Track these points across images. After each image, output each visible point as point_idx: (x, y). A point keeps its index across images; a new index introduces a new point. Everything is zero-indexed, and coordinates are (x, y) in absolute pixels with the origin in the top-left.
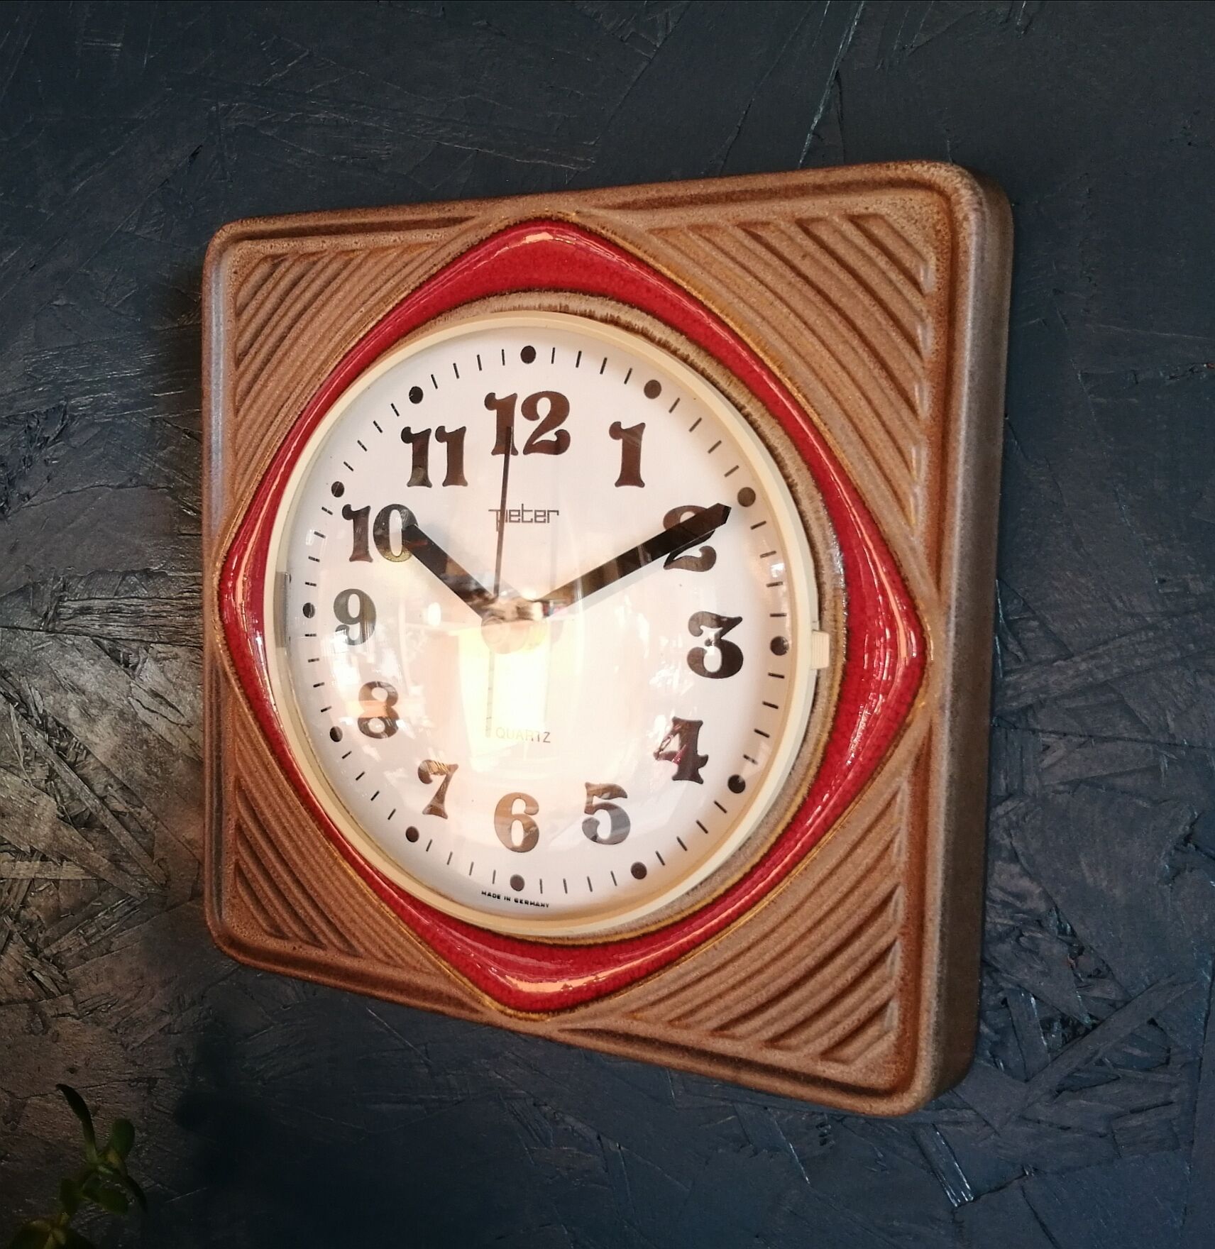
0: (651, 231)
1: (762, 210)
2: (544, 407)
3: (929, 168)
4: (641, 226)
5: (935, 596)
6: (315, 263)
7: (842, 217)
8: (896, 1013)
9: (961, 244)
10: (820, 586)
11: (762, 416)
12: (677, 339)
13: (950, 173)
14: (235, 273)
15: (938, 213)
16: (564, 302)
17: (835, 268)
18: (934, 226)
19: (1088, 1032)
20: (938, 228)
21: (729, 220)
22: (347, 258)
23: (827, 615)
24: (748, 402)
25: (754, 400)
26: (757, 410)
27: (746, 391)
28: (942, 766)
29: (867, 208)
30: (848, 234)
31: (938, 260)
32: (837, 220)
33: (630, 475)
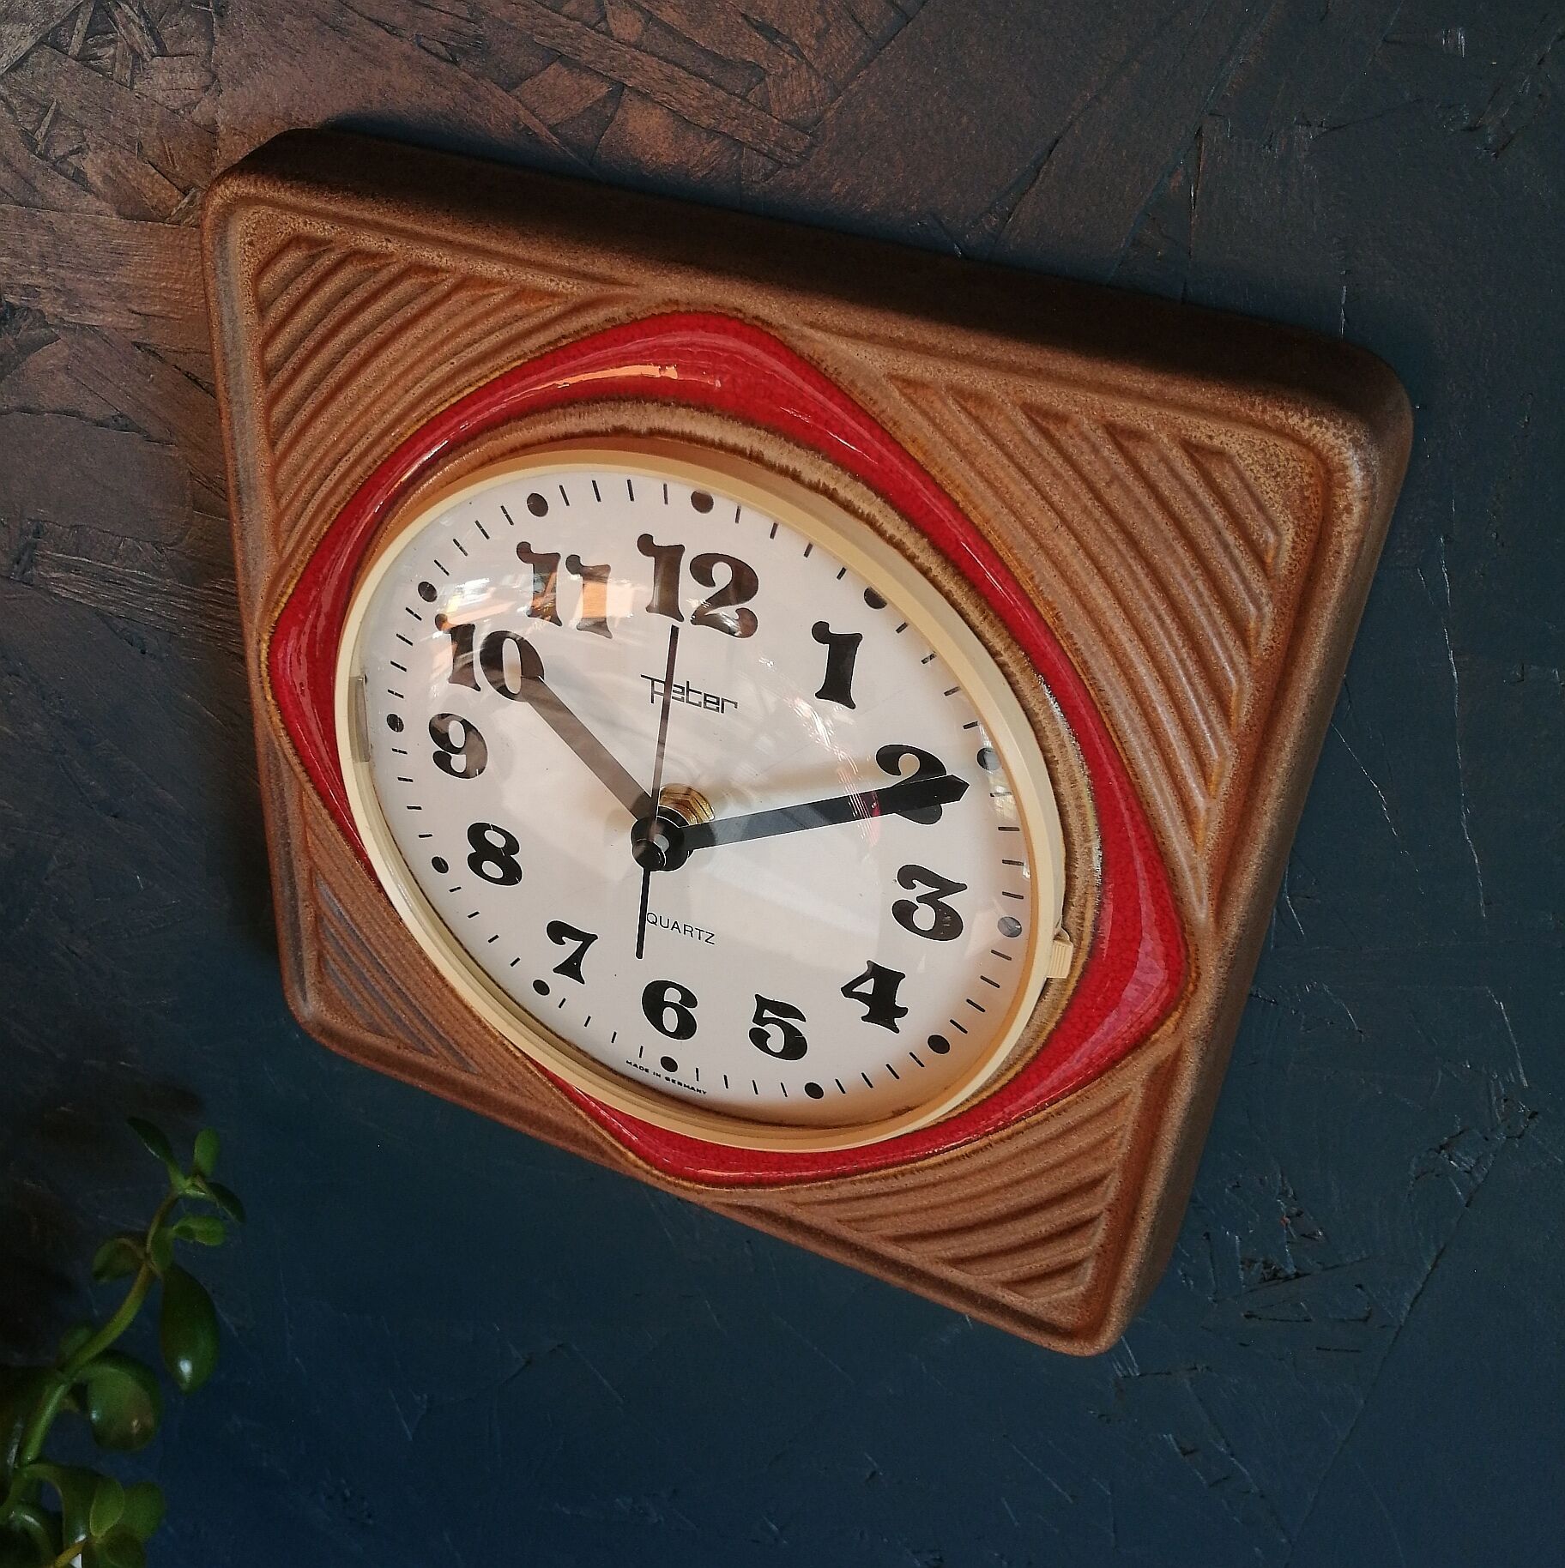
0: (892, 377)
1: (1059, 394)
2: (722, 575)
3: (1311, 426)
4: (877, 364)
5: (1212, 927)
6: (376, 271)
7: (1172, 437)
8: (1090, 1271)
9: (1334, 540)
10: (1069, 878)
11: (1023, 670)
12: (916, 543)
13: (1340, 441)
14: (251, 243)
15: (1311, 475)
16: (757, 446)
17: (1152, 506)
18: (1301, 489)
19: (1287, 1278)
20: (1306, 494)
21: (1008, 394)
22: (426, 281)
23: (1074, 911)
24: (1007, 649)
25: (1015, 648)
26: (1018, 661)
27: (1006, 634)
28: (1184, 1090)
29: (1211, 437)
30: (1178, 465)
31: (1297, 534)
32: (1166, 440)
33: (837, 687)
